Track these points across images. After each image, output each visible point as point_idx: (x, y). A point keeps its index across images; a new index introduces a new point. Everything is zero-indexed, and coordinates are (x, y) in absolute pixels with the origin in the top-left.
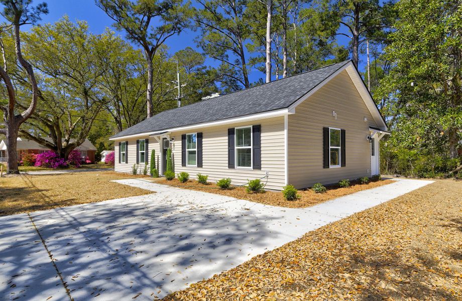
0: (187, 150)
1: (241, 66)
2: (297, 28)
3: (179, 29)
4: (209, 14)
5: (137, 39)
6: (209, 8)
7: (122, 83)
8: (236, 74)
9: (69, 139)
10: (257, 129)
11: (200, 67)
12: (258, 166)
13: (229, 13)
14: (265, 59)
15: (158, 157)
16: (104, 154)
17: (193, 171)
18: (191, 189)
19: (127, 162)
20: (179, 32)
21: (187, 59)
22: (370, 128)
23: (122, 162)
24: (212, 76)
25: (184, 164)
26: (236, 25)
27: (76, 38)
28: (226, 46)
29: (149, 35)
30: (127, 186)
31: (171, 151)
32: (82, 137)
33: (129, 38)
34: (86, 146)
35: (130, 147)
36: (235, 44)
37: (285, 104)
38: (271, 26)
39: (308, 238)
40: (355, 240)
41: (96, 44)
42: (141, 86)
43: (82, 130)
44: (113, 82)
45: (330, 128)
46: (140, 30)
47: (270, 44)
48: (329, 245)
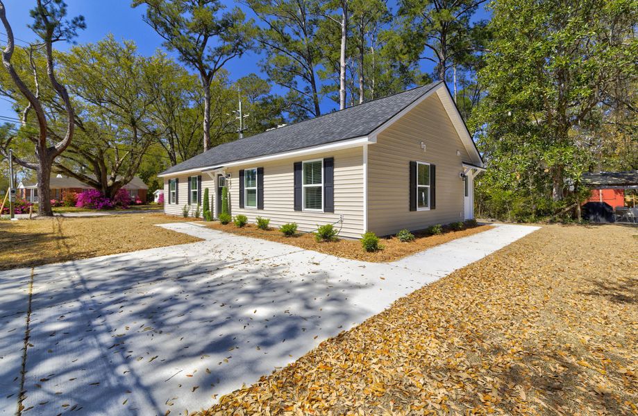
0: (245, 188)
1: (312, 94)
2: (375, 52)
3: (241, 50)
4: (275, 34)
5: (192, 61)
6: (275, 28)
7: (176, 114)
8: (306, 103)
9: (115, 176)
10: (329, 163)
11: (266, 96)
12: (330, 208)
13: (298, 34)
14: (339, 88)
15: (212, 197)
16: (158, 194)
17: (252, 215)
18: (248, 236)
19: (177, 203)
20: (240, 54)
21: (250, 85)
22: (464, 163)
23: (172, 203)
24: (279, 105)
25: (242, 206)
26: (306, 47)
27: (122, 60)
28: (294, 71)
29: (206, 57)
30: (172, 231)
31: (226, 190)
32: (130, 174)
33: (183, 60)
34: (136, 184)
35: (180, 185)
36: (305, 69)
37: (363, 131)
38: (345, 49)
39: (398, 309)
40: (464, 312)
41: (145, 68)
42: (198, 116)
43: (130, 166)
44: (165, 112)
45: (418, 163)
46: (196, 51)
47: (345, 68)
48: (429, 320)
